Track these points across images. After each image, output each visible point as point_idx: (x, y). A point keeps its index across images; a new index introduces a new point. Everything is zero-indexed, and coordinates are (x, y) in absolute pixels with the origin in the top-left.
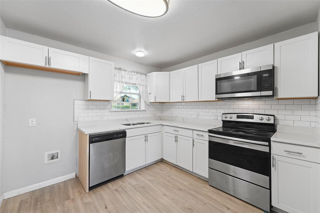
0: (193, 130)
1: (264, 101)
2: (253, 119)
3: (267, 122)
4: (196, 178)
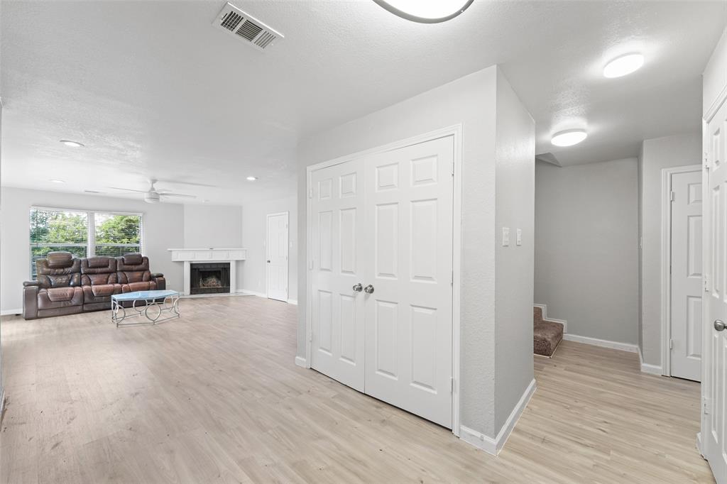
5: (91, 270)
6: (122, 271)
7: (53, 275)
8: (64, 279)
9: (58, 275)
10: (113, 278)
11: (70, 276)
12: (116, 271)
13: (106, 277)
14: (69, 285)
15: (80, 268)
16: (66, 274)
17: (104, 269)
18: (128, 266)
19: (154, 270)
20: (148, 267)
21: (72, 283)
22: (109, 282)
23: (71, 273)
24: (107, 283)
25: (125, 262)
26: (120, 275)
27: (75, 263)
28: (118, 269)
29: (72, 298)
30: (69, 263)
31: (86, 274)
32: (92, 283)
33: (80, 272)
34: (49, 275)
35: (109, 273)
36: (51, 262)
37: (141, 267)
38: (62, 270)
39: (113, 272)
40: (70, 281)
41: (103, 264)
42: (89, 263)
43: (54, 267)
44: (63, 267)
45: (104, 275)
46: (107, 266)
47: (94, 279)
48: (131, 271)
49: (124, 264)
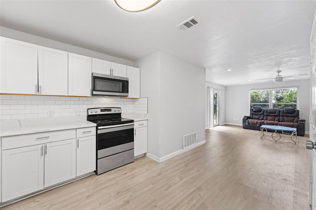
0: (76, 129)
1: (114, 99)
2: (111, 111)
3: (115, 112)
4: (80, 181)
5: (268, 114)
6: (283, 116)
7: (255, 115)
8: (258, 117)
9: (256, 115)
10: (277, 119)
11: (260, 115)
12: (280, 116)
13: (274, 118)
14: (259, 119)
15: (264, 113)
16: (259, 115)
17: (274, 114)
18: (286, 114)
19: (301, 118)
20: (299, 115)
21: (260, 119)
22: (275, 120)
23: (261, 114)
24: (274, 120)
25: (285, 112)
26: (281, 117)
27: (262, 110)
28: (281, 115)
29: (257, 124)
30: (260, 110)
31: (266, 115)
32: (268, 119)
33: (264, 114)
34: (253, 114)
35: (276, 116)
36: (254, 110)
37: (293, 115)
38: (257, 113)
39: (278, 116)
40: (260, 118)
41: (274, 112)
42: (268, 111)
43: (255, 112)
44: (258, 112)
45: (273, 117)
46: (275, 113)
47: (269, 118)
48: (288, 116)
49: (284, 113)
